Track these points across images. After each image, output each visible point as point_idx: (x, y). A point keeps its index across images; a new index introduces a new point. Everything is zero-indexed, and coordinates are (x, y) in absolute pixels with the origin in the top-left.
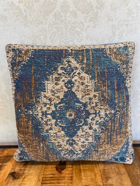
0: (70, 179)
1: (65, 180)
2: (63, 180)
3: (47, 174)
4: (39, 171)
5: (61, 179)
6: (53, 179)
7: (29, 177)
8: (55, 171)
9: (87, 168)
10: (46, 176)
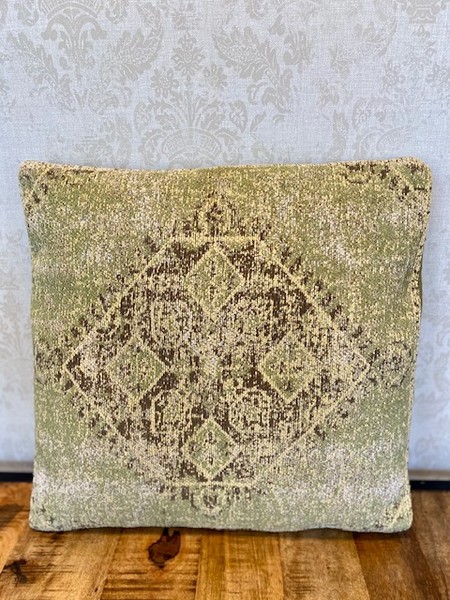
0: (189, 587)
1: (173, 592)
2: (168, 593)
3: (121, 569)
4: (98, 559)
5: (162, 586)
6: (138, 586)
7: (66, 578)
8: (147, 561)
9: (243, 557)
10: (117, 577)
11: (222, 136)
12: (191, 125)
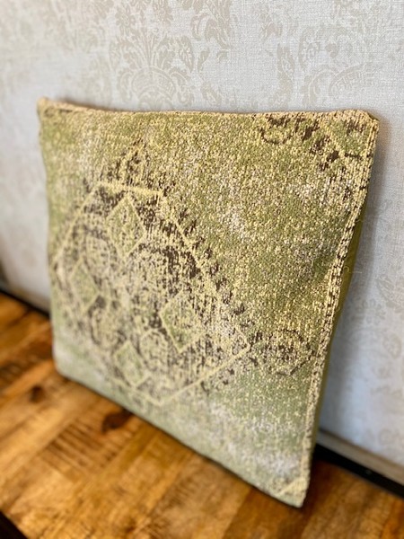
11: (174, 75)
12: (149, 64)
